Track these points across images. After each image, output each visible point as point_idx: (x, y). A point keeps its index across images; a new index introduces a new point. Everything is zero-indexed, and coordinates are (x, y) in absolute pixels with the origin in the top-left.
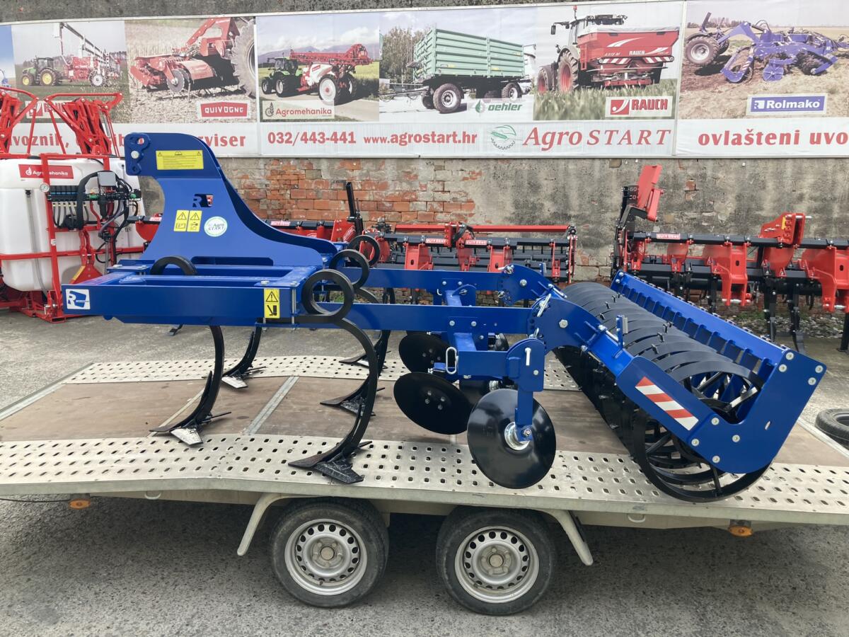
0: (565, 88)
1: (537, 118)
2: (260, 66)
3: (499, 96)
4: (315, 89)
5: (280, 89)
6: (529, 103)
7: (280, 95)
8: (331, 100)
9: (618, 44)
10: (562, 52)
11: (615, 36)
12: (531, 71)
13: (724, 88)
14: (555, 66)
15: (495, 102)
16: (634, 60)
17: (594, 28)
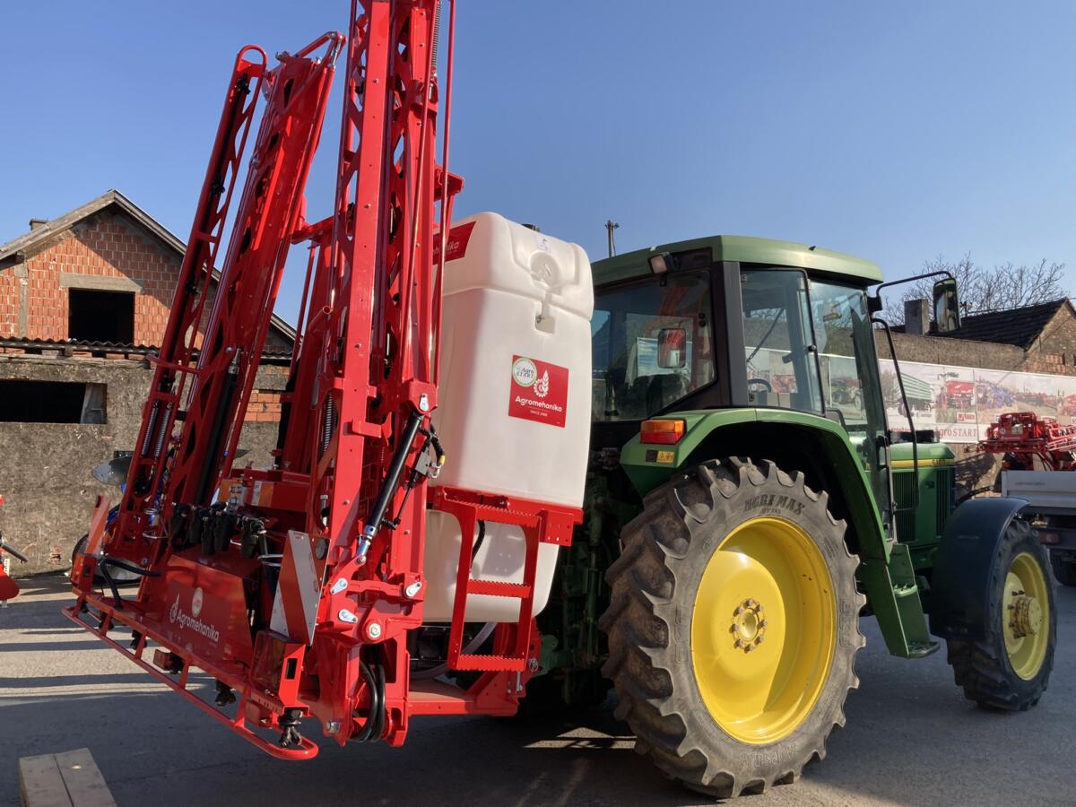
0: (945, 406)
1: (937, 421)
2: (832, 385)
3: (924, 409)
4: (853, 401)
5: (840, 399)
6: (934, 412)
7: (840, 403)
8: (859, 408)
9: (957, 387)
10: (942, 389)
11: (957, 383)
12: (933, 398)
13: (988, 410)
14: (940, 396)
15: (923, 413)
16: (964, 395)
17: (950, 378)
